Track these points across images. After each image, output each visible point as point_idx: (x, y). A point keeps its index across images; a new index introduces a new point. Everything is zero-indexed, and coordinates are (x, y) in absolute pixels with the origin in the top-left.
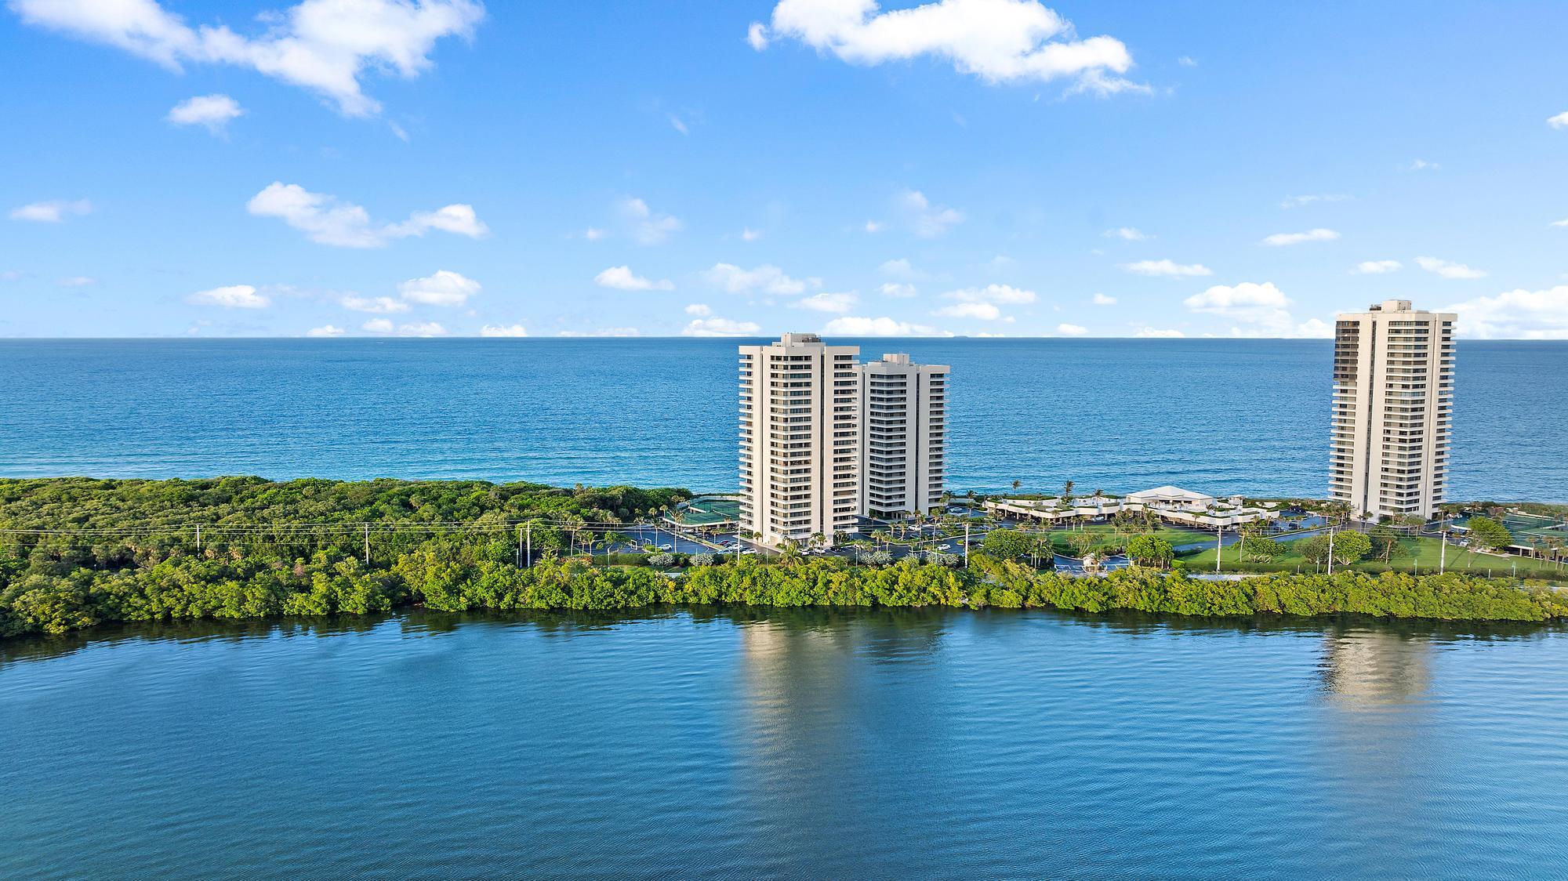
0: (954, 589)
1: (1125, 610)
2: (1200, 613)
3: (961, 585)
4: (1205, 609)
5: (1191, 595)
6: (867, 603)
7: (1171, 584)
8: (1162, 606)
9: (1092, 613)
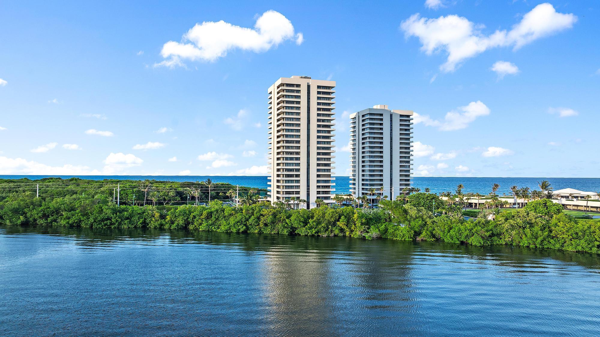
0: (358, 224)
1: (509, 245)
2: (587, 250)
3: (364, 221)
4: (594, 246)
5: (577, 234)
6: (285, 232)
7: (556, 224)
8: (545, 242)
9: (476, 246)
